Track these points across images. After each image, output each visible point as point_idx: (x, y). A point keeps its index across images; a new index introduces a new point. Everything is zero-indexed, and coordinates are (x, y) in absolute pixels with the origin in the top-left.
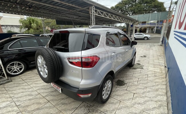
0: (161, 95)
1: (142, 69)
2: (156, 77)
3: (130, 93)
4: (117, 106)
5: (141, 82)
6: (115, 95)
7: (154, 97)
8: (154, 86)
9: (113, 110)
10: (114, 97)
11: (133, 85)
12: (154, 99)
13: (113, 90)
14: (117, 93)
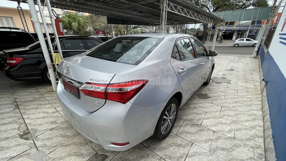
0: (256, 110)
1: (229, 84)
2: (249, 93)
3: (216, 106)
4: (203, 116)
5: (229, 97)
6: (199, 107)
7: (247, 111)
8: (246, 101)
9: (200, 119)
10: (198, 109)
11: (219, 99)
12: (246, 113)
13: (195, 102)
14: (201, 105)
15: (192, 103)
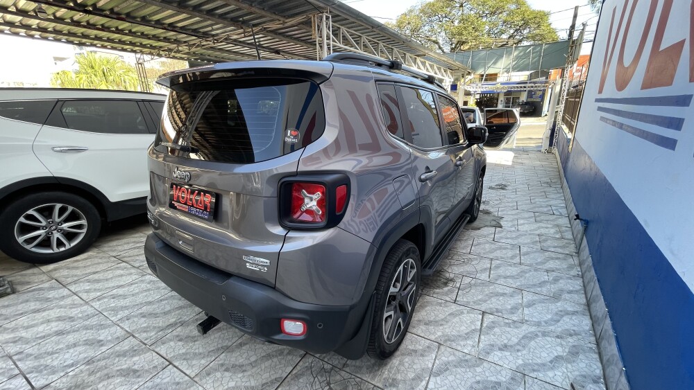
1: (498, 229)
2: (547, 254)
3: (468, 312)
6: (421, 321)
8: (544, 282)
12: (551, 328)
14: (423, 314)
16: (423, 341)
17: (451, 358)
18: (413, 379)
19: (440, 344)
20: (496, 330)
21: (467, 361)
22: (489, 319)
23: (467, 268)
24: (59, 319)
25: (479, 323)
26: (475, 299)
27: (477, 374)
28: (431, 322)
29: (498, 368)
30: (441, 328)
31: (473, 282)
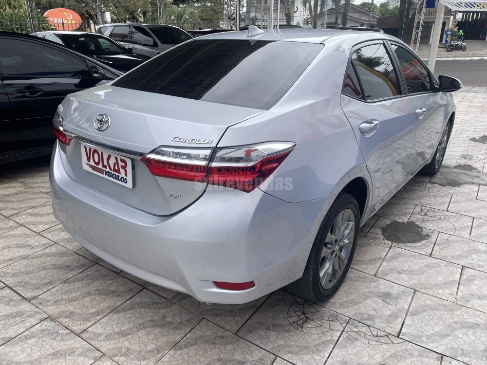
1: (483, 187)
3: (446, 266)
5: (483, 230)
6: (392, 269)
10: (387, 277)
13: (378, 256)
14: (395, 264)
15: (368, 257)
16: (397, 287)
17: (428, 302)
18: (389, 316)
19: (415, 290)
20: (475, 282)
21: (445, 305)
22: (468, 273)
23: (444, 224)
24: (18, 246)
25: (458, 276)
26: (454, 254)
27: (454, 316)
28: (405, 271)
29: (478, 313)
30: (416, 277)
31: (451, 238)
